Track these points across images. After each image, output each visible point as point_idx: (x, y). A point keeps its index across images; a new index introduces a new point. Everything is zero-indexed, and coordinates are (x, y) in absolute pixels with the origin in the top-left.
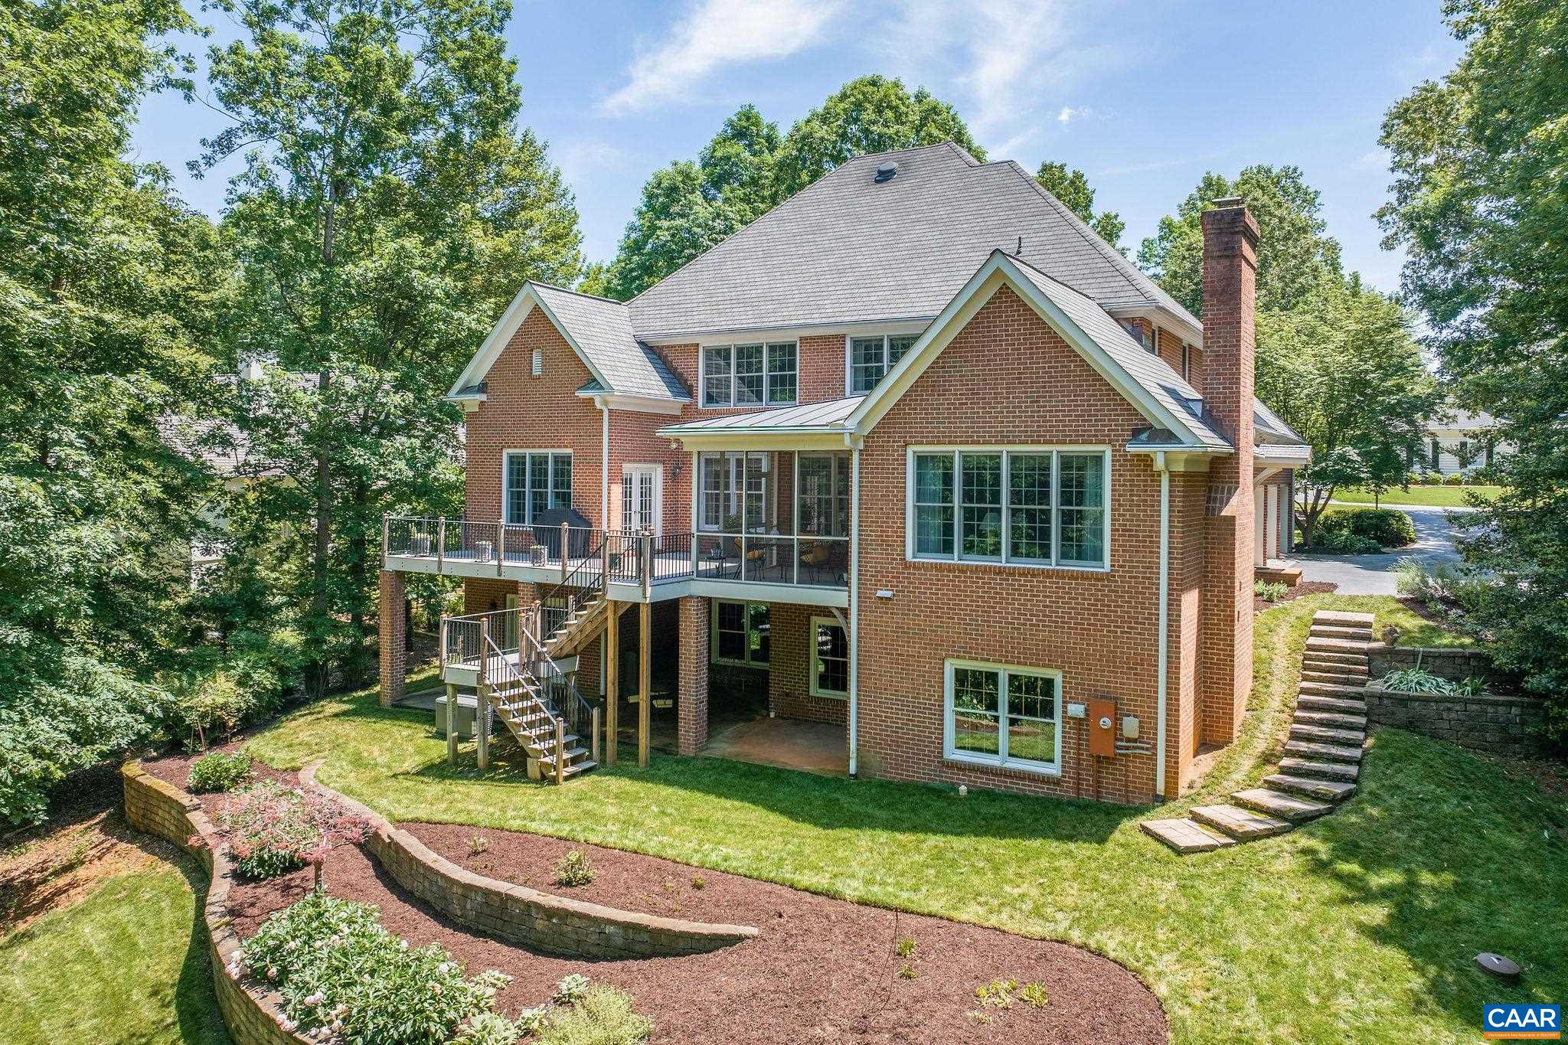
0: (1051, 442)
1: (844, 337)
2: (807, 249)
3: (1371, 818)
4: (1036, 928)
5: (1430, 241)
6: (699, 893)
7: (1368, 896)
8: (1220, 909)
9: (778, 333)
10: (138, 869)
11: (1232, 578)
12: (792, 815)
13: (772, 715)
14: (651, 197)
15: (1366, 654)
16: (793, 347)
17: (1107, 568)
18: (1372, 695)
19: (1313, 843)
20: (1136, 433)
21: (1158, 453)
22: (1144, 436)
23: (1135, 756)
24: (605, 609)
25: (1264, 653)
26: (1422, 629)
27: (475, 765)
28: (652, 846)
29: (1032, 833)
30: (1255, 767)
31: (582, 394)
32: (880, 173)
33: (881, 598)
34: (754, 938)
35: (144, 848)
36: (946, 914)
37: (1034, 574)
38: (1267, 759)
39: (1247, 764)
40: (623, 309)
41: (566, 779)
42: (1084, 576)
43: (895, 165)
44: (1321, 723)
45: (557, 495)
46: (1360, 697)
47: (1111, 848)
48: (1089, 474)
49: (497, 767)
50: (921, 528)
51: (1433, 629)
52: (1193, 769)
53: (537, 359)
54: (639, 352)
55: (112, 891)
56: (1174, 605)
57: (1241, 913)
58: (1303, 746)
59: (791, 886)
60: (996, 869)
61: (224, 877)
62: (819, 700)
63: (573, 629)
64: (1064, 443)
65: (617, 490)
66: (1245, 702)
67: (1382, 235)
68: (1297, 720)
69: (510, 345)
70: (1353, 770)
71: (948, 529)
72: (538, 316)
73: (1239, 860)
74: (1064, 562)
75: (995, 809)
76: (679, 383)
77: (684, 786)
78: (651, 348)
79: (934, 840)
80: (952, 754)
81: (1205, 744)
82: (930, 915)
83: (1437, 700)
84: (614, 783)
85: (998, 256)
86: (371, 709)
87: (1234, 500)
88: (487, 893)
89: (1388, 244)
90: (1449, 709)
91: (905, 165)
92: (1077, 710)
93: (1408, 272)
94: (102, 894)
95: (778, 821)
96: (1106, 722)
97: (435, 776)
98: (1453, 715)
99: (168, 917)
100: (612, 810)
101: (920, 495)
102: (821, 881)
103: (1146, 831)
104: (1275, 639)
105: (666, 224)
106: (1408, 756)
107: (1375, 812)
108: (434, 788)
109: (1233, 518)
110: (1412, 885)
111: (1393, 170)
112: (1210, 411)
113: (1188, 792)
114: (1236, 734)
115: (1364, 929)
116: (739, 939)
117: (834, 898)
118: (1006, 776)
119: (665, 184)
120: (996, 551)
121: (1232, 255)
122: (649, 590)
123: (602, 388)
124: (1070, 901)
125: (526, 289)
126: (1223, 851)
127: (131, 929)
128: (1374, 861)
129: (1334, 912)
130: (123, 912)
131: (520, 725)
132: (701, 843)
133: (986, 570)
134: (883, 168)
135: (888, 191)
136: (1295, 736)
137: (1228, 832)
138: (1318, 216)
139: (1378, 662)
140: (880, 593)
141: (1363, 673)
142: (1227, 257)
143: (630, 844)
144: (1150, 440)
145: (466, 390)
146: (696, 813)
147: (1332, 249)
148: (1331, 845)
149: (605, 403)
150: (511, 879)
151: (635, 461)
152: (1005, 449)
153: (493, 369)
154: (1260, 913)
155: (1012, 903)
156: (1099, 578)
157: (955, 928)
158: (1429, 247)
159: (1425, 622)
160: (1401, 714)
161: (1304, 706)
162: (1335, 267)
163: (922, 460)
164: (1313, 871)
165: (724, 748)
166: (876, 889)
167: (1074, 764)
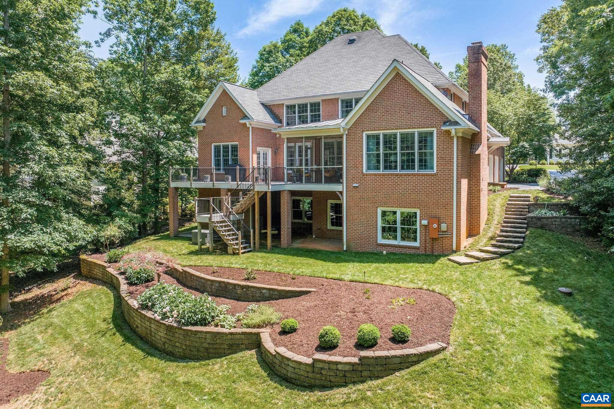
0: (415, 128)
1: (338, 99)
2: (323, 68)
3: (527, 253)
4: (411, 286)
5: (554, 66)
6: (295, 281)
7: (524, 274)
8: (475, 279)
9: (314, 98)
10: (89, 288)
11: (479, 176)
12: (324, 261)
13: (314, 236)
14: (262, 55)
15: (528, 205)
16: (319, 104)
17: (435, 172)
18: (529, 217)
19: (506, 261)
20: (445, 123)
21: (453, 129)
22: (448, 124)
23: (445, 237)
24: (254, 195)
25: (492, 207)
26: (548, 198)
27: (209, 251)
28: (276, 269)
29: (410, 262)
30: (488, 241)
31: (242, 121)
32: (350, 40)
33: (354, 187)
34: (314, 292)
35: (90, 282)
36: (381, 283)
37: (409, 175)
38: (492, 238)
39: (485, 240)
40: (255, 92)
41: (242, 253)
42: (427, 175)
43: (355, 37)
44: (511, 227)
45: (233, 160)
46: (525, 219)
47: (436, 264)
48: (429, 139)
49: (216, 252)
50: (368, 161)
51: (551, 198)
52: (465, 242)
53: (224, 110)
54: (261, 106)
55: (82, 295)
56: (459, 183)
57: (481, 280)
58: (504, 234)
59: (326, 278)
60: (397, 271)
61: (124, 284)
62: (331, 230)
63: (242, 202)
64: (420, 128)
65: (255, 156)
66: (484, 222)
67: (537, 67)
68: (503, 226)
69: (214, 105)
70: (522, 240)
71: (378, 161)
72: (225, 93)
73: (481, 266)
74: (421, 170)
75: (397, 257)
76: (277, 119)
77: (285, 254)
78: (266, 106)
79: (374, 265)
80: (381, 241)
81: (470, 235)
82: (375, 283)
83: (551, 218)
84: (259, 254)
85: (395, 61)
86: (168, 237)
87: (480, 149)
88: (220, 282)
89: (540, 71)
90: (555, 221)
91: (359, 37)
92: (425, 222)
93: (547, 80)
94: (79, 296)
95: (320, 263)
96: (435, 226)
97: (194, 255)
98: (557, 223)
99: (104, 300)
100: (260, 261)
101: (368, 149)
102: (337, 276)
103: (450, 260)
104: (496, 203)
105: (268, 65)
106: (541, 236)
107: (528, 252)
108: (194, 258)
109: (480, 155)
110: (540, 271)
111: (541, 42)
112: (471, 117)
113: (464, 249)
114: (481, 231)
115: (522, 282)
116: (310, 292)
117: (341, 280)
118: (400, 247)
119: (267, 50)
120: (396, 168)
121: (478, 61)
122: (270, 186)
123: (249, 119)
124: (423, 278)
125: (220, 83)
126: (476, 264)
127: (92, 304)
128: (528, 264)
129: (513, 278)
130: (88, 300)
131: (225, 235)
132: (293, 268)
133: (392, 175)
134: (351, 38)
135: (353, 47)
136: (502, 231)
137: (478, 258)
138: (515, 63)
139: (532, 208)
140: (354, 185)
141: (527, 212)
142: (476, 62)
143: (268, 269)
144: (450, 125)
145: (198, 122)
146: (290, 261)
147: (520, 76)
148: (513, 261)
149: (250, 124)
150: (228, 278)
151: (261, 147)
152: (398, 131)
153: (208, 114)
154: (488, 280)
155: (403, 280)
156: (432, 175)
157: (383, 286)
158: (554, 68)
159: (549, 196)
160: (539, 224)
161: (505, 222)
162: (522, 83)
163: (368, 137)
164: (506, 268)
165: (298, 244)
166: (356, 277)
167: (424, 242)
